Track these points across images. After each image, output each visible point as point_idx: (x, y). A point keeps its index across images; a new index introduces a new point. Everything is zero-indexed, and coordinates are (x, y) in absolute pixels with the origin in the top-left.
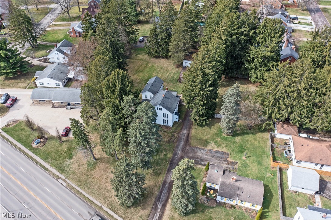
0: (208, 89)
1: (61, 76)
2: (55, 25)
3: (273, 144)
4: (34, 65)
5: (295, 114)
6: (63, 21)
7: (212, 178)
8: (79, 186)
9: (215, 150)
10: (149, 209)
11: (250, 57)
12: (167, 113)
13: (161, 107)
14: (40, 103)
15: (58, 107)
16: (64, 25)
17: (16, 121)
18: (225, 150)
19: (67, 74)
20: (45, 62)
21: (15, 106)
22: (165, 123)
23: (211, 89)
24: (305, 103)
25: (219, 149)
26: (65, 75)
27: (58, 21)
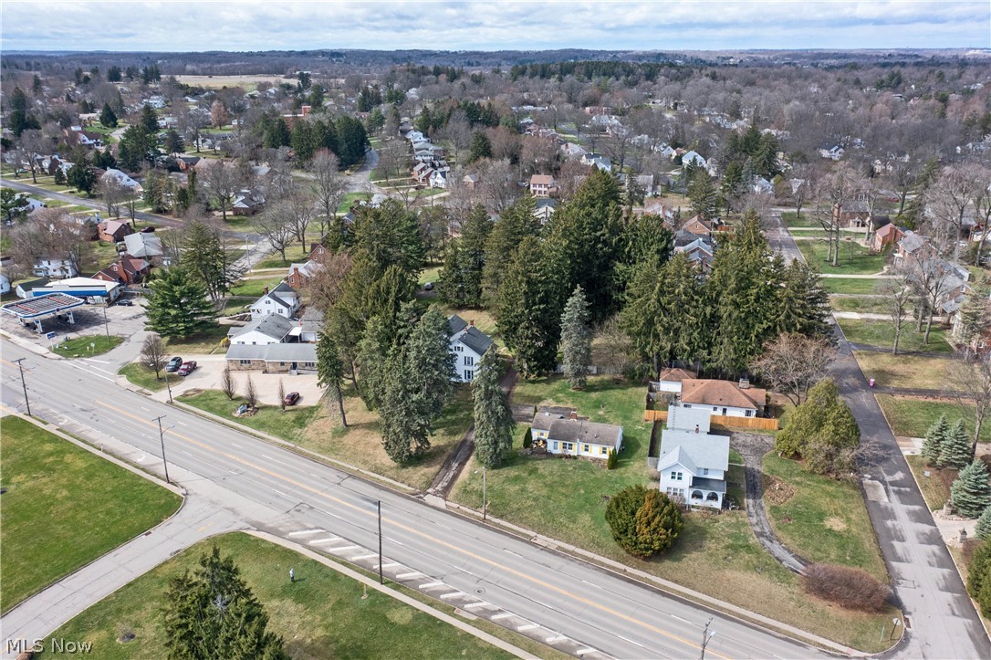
0: (537, 307)
1: (279, 331)
2: (255, 274)
3: (651, 394)
4: (221, 325)
5: (683, 343)
6: (271, 267)
7: (541, 422)
8: (319, 452)
9: (553, 406)
10: (438, 467)
11: (618, 280)
12: (471, 356)
13: (461, 345)
14: (242, 368)
15: (273, 373)
16: (274, 273)
17: (198, 391)
18: (570, 405)
19: (289, 330)
20: (243, 320)
21: (194, 374)
22: (469, 377)
23: (542, 306)
24: (694, 320)
25: (561, 405)
26: (284, 331)
27: (261, 268)
